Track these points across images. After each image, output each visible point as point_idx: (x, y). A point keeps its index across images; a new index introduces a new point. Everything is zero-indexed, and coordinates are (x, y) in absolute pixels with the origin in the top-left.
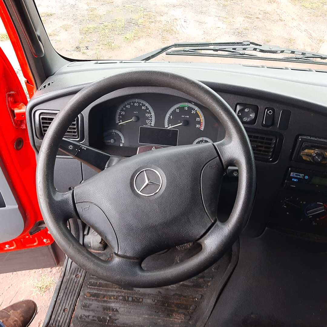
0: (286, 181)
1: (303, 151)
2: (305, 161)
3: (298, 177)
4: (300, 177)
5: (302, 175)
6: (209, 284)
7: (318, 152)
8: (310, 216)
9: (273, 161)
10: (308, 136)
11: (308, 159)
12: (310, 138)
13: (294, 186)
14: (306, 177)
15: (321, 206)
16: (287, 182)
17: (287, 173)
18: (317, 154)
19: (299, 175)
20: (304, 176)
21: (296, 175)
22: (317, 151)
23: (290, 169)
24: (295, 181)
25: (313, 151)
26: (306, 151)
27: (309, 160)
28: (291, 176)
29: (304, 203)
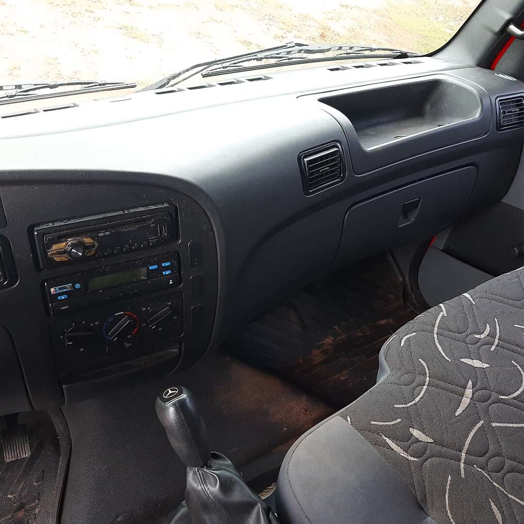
0: (50, 305)
1: (50, 250)
2: (61, 262)
3: (65, 290)
4: (68, 290)
5: (68, 287)
6: (37, 511)
7: (74, 242)
8: (114, 338)
9: (12, 283)
10: (49, 223)
11: (64, 258)
12: (53, 224)
13: (66, 307)
14: (78, 286)
15: (121, 316)
16: (52, 305)
17: (45, 292)
18: (73, 246)
19: (65, 288)
20: (73, 286)
21: (60, 289)
22: (70, 241)
23: (46, 284)
24: (64, 299)
25: (64, 244)
26: (54, 247)
27: (67, 260)
28: (52, 294)
29: (97, 323)
